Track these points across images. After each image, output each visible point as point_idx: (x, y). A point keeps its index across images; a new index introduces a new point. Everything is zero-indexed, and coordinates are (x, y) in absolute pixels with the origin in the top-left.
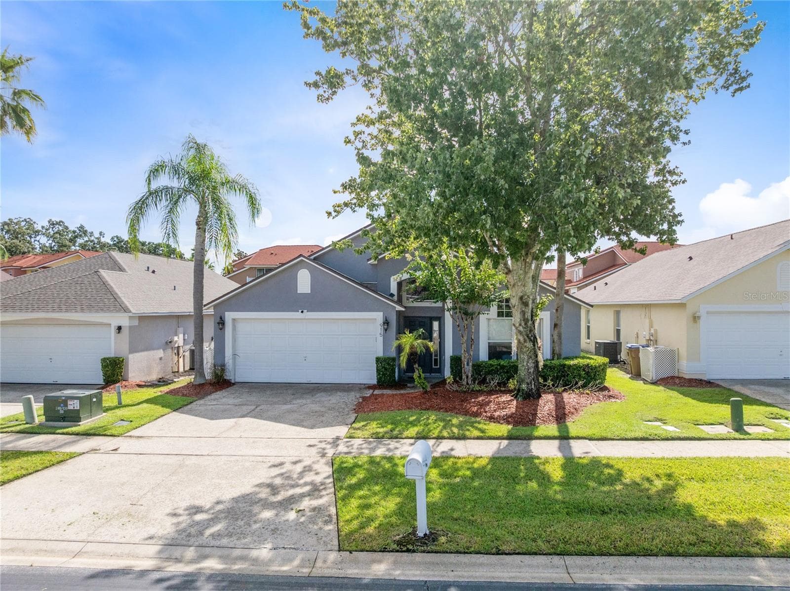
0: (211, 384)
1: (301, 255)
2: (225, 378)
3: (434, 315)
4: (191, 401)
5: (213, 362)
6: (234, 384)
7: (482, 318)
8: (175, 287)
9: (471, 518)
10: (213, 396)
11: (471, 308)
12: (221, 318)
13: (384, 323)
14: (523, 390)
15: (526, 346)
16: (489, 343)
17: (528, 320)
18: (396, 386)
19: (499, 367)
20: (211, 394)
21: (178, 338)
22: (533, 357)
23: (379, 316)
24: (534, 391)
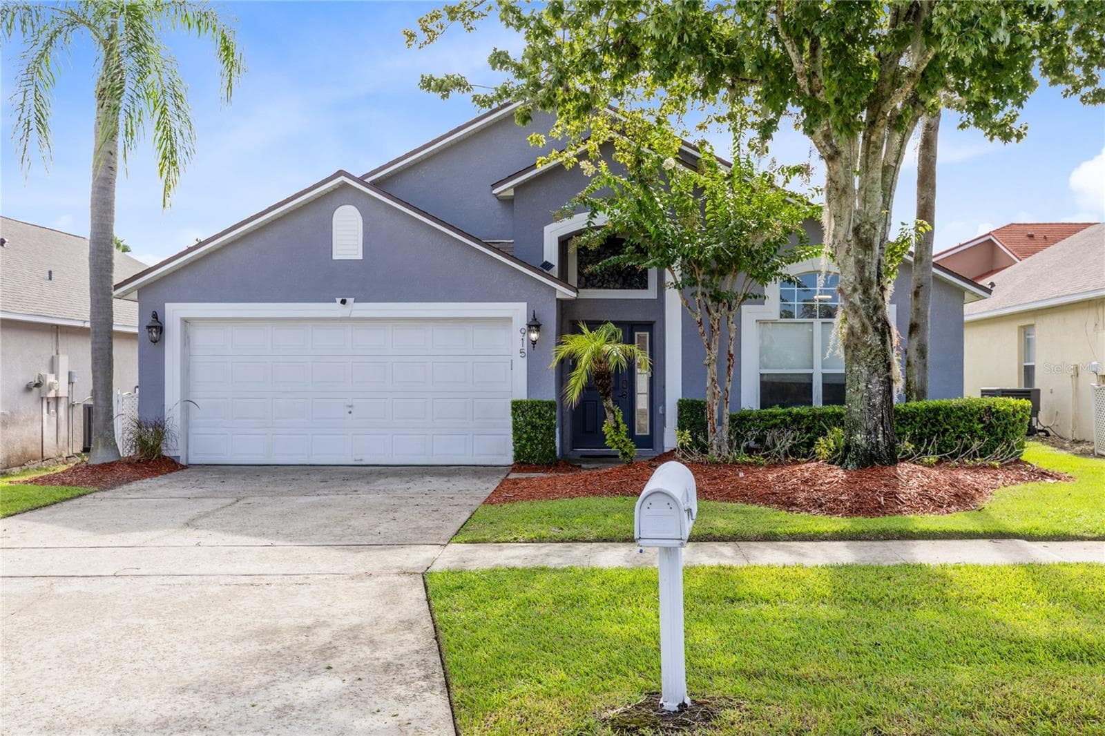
0: (129, 463)
1: (340, 173)
2: (165, 453)
3: (638, 317)
4: (81, 492)
5: (136, 416)
6: (184, 467)
7: (749, 313)
8: (50, 272)
9: (792, 671)
10: (134, 486)
11: (727, 285)
12: (155, 316)
13: (529, 326)
14: (857, 446)
15: (865, 344)
16: (762, 375)
17: (870, 283)
18: (557, 465)
19: (788, 419)
20: (128, 481)
21: (57, 378)
22: (881, 369)
23: (518, 312)
24: (881, 448)
